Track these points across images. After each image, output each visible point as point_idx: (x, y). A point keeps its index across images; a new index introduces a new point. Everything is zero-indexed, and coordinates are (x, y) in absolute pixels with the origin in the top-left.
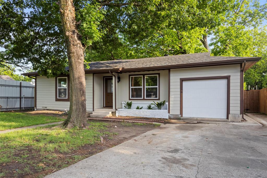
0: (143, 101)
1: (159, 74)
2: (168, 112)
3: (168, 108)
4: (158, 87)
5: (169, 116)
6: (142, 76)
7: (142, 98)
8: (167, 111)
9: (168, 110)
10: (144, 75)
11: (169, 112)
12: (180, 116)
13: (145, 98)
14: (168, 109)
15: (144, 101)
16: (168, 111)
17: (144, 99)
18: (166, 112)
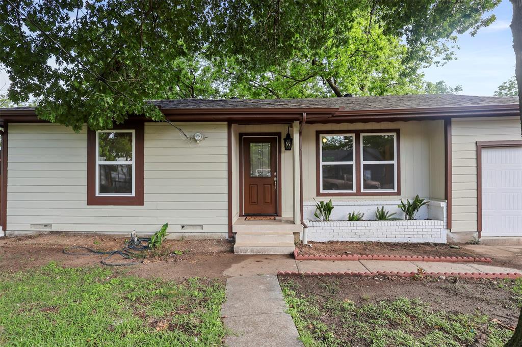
0: (356, 197)
1: (398, 131)
2: (445, 227)
3: (445, 215)
4: (395, 162)
5: (447, 235)
6: (353, 135)
7: (354, 191)
8: (442, 223)
9: (445, 221)
10: (358, 133)
11: (449, 226)
12: (476, 235)
13: (362, 190)
14: (445, 219)
15: (358, 197)
16: (445, 224)
17: (359, 193)
18: (440, 227)
